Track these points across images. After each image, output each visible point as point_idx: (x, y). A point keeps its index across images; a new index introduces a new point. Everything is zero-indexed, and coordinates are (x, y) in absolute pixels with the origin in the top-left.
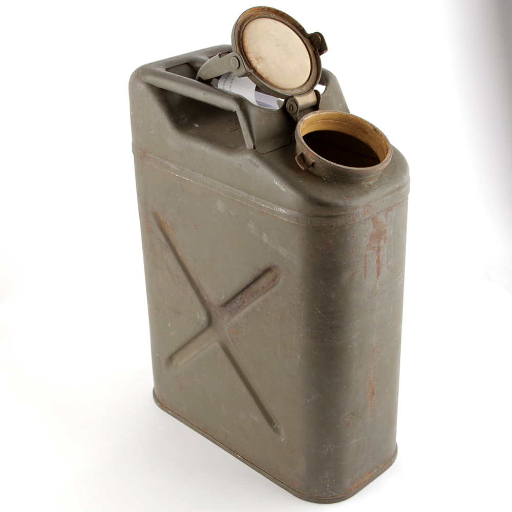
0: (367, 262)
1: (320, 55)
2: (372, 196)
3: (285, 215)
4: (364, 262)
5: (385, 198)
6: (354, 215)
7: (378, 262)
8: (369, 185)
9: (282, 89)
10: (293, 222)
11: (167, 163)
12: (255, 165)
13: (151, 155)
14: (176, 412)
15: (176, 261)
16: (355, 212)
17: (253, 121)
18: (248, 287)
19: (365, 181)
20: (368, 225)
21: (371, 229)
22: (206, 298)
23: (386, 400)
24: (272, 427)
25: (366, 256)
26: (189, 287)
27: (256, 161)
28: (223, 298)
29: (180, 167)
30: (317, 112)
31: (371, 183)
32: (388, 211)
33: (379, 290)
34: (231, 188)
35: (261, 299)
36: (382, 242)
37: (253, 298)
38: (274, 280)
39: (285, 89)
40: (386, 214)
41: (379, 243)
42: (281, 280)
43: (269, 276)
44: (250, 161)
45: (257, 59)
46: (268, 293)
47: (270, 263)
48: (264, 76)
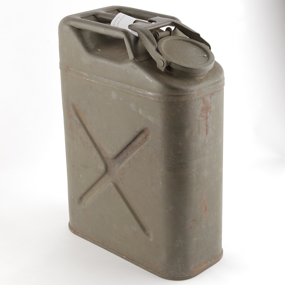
0: (200, 124)
2: (202, 85)
3: (152, 96)
4: (198, 125)
5: (210, 87)
6: (192, 95)
7: (207, 125)
8: (200, 79)
10: (157, 100)
11: (81, 72)
12: (135, 68)
13: (72, 69)
14: (84, 234)
15: (86, 134)
16: (192, 94)
18: (130, 144)
19: (198, 77)
20: (200, 102)
21: (202, 105)
22: (104, 155)
23: (214, 215)
24: (145, 233)
25: (199, 121)
26: (94, 149)
27: (135, 66)
28: (115, 153)
29: (90, 74)
31: (201, 78)
32: (212, 95)
33: (207, 143)
34: (121, 84)
35: (138, 150)
36: (209, 114)
37: (133, 151)
38: (146, 138)
40: (211, 97)
41: (206, 113)
42: (150, 137)
43: (143, 135)
44: (132, 66)
46: (142, 146)
47: (144, 126)
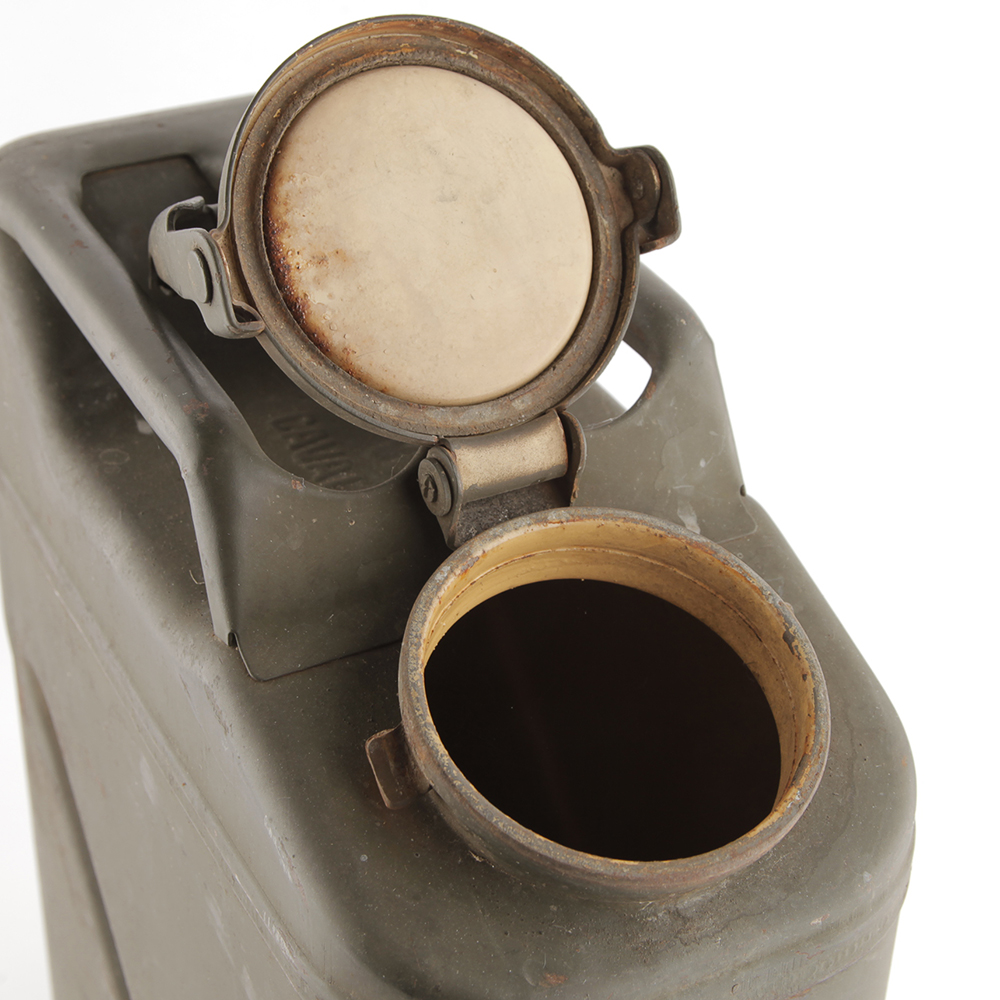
1: (643, 250)
3: (289, 965)
5: (743, 973)
9: (406, 403)
12: (219, 716)
17: (248, 533)
19: (657, 899)
27: (223, 704)
30: (553, 514)
39: (425, 406)
44: (208, 692)
45: (322, 261)
48: (336, 339)
